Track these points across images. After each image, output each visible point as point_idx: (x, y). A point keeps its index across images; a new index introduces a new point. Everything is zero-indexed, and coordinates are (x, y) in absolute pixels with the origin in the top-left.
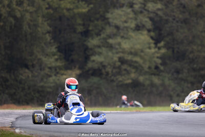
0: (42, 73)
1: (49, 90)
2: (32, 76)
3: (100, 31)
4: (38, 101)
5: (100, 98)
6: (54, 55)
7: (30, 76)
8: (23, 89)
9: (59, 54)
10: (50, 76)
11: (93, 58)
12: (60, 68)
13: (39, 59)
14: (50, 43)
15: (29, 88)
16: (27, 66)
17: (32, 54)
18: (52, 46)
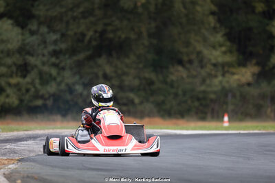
0: (203, 72)
1: (213, 96)
2: (188, 77)
4: (197, 113)
6: (221, 46)
7: (185, 76)
8: (176, 95)
9: (228, 44)
10: (216, 76)
12: (230, 65)
13: (199, 53)
14: (215, 28)
15: (185, 93)
16: (180, 62)
17: (187, 44)
18: (217, 32)
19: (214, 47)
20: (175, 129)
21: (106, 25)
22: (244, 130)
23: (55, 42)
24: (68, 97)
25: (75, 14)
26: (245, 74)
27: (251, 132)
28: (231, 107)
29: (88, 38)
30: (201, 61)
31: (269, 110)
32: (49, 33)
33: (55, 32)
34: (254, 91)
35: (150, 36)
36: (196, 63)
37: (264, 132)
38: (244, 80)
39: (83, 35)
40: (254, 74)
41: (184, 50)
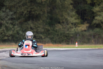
0: (68, 26)
1: (72, 35)
2: (62, 28)
3: (100, 3)
4: (66, 42)
5: (100, 40)
6: (74, 16)
7: (61, 28)
8: (58, 35)
9: (77, 15)
10: (73, 28)
11: (96, 18)
12: (78, 24)
13: (66, 19)
14: (72, 9)
15: (61, 35)
16: (59, 23)
17: (62, 16)
18: (73, 11)
19: (72, 17)
20: (58, 48)
21: (31, 9)
22: (84, 48)
23: (12, 15)
24: (17, 36)
25: (20, 5)
26: (84, 27)
27: (86, 49)
28: (78, 40)
29: (24, 13)
30: (67, 22)
31: (93, 40)
32: (9, 12)
33: (12, 11)
34: (87, 33)
35: (48, 13)
36: (65, 23)
37: (91, 49)
38: (83, 29)
39: (23, 12)
40: (87, 27)
41: (61, 18)
